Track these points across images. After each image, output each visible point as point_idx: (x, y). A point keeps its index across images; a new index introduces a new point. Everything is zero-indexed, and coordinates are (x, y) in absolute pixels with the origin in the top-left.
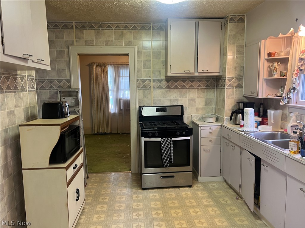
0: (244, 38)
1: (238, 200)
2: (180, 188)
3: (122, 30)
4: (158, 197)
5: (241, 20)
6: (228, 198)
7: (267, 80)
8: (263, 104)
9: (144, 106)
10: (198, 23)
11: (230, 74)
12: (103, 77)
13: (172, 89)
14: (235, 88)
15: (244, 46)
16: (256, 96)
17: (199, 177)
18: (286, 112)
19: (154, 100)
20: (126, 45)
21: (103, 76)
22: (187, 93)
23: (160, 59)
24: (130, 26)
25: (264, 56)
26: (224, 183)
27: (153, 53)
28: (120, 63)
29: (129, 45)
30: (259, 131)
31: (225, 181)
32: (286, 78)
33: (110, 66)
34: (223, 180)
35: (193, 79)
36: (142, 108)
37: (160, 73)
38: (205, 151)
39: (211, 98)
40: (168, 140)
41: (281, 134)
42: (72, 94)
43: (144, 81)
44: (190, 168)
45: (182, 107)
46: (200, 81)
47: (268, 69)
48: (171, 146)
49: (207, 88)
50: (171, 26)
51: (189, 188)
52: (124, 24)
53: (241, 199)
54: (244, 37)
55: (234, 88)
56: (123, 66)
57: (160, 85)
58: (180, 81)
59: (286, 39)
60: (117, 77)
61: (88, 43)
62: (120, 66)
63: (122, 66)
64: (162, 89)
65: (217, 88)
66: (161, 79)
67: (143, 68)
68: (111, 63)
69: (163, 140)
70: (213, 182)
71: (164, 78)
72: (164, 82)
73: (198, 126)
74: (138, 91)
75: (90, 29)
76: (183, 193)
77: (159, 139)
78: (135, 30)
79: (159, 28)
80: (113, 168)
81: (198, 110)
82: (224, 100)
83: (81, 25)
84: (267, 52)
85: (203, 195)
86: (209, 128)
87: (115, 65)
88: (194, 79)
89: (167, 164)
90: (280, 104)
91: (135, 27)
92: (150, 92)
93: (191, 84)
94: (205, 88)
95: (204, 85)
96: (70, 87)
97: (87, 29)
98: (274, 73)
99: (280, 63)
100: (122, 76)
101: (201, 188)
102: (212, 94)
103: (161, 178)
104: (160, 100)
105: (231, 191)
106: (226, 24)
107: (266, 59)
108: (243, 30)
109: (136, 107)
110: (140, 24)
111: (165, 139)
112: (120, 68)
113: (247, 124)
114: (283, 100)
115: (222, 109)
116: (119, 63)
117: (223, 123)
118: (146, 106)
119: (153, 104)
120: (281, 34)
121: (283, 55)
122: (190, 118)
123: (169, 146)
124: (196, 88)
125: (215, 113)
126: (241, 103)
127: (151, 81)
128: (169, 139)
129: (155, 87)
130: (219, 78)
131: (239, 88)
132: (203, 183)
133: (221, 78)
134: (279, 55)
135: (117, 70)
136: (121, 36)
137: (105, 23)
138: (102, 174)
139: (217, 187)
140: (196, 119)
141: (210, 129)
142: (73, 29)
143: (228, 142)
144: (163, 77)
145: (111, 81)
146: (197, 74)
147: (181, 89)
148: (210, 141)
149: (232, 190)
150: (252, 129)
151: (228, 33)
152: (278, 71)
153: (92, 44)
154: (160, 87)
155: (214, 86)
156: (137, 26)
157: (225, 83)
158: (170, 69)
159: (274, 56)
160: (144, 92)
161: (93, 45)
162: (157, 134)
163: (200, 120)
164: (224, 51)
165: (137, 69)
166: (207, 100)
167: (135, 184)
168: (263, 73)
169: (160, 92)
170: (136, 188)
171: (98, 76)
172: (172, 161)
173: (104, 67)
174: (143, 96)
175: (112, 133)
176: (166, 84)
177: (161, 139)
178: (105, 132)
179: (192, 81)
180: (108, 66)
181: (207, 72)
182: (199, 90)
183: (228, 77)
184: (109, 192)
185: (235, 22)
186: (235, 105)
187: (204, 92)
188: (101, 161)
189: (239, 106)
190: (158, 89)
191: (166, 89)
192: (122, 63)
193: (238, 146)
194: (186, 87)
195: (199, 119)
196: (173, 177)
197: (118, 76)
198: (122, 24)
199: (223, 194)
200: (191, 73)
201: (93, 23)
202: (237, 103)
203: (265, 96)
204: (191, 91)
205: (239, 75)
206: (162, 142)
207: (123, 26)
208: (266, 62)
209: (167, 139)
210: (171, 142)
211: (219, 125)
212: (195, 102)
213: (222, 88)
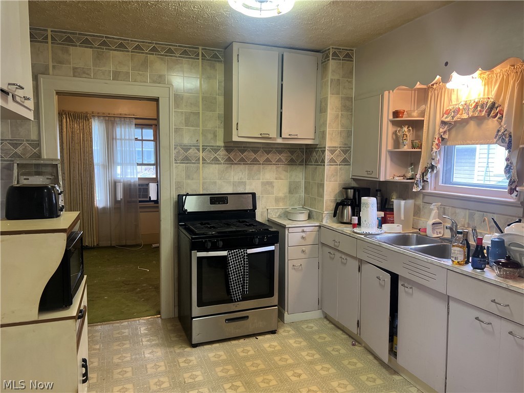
0: (353, 86)
1: (356, 347)
2: (257, 337)
3: (147, 53)
4: (224, 357)
5: (348, 57)
6: (340, 347)
7: (392, 154)
8: (380, 191)
9: (187, 195)
10: (283, 55)
11: (332, 141)
12: (84, 140)
13: (236, 164)
14: (340, 165)
15: (352, 98)
16: (377, 178)
17: (286, 315)
18: (419, 201)
19: (203, 183)
20: (154, 82)
21: (83, 137)
22: (260, 171)
23: (214, 111)
24: (163, 48)
25: (387, 116)
26: (325, 320)
27: (202, 99)
28: (117, 114)
29: (160, 83)
30: (385, 232)
31: (326, 317)
32: (420, 150)
33: (96, 118)
34: (322, 317)
35: (270, 148)
36: (184, 197)
37: (215, 136)
38: (294, 269)
39: (297, 180)
40: (239, 253)
41: (417, 236)
42: (44, 169)
43: (186, 149)
44: (275, 299)
45: (254, 195)
46: (280, 152)
47: (392, 137)
48: (244, 264)
49: (292, 165)
50: (238, 55)
51: (272, 335)
52: (150, 43)
53: (359, 345)
54: (353, 84)
55: (337, 165)
56: (123, 120)
57: (216, 157)
58: (249, 151)
59: (416, 92)
60: (110, 140)
61: (77, 72)
62: (117, 119)
63: (121, 121)
64: (218, 164)
65: (308, 165)
66: (217, 146)
67: (186, 126)
68: (98, 113)
69: (232, 253)
70: (306, 321)
71: (222, 144)
72: (222, 153)
73: (284, 227)
74: (176, 167)
75: (82, 46)
76: (266, 345)
77: (224, 253)
78: (171, 56)
79: (213, 57)
80: (123, 312)
81: (277, 200)
82: (322, 185)
83: (65, 36)
84: (392, 110)
85: (299, 345)
86: (300, 230)
87: (107, 118)
88: (272, 148)
89: (239, 295)
90: (413, 190)
91: (170, 51)
92: (198, 168)
93: (266, 156)
94: (289, 165)
95: (286, 159)
96: (38, 156)
97: (76, 46)
98: (403, 142)
99: (411, 128)
100: (121, 139)
101: (292, 332)
102: (299, 175)
103: (226, 322)
104: (215, 183)
105: (339, 332)
106: (325, 62)
107: (390, 121)
108: (351, 73)
109: (172, 196)
110: (179, 46)
111: (234, 252)
112: (117, 123)
113: (366, 223)
114: (416, 184)
115: (319, 198)
116: (114, 114)
117: (322, 221)
118: (191, 193)
119: (203, 190)
120: (419, 83)
121: (415, 116)
122: (265, 214)
123: (242, 264)
124: (274, 164)
125: (304, 205)
126: (350, 189)
127: (198, 150)
128: (242, 252)
129: (205, 160)
130: (312, 148)
131: (345, 165)
132: (292, 324)
133: (315, 148)
134: (409, 115)
135: (110, 127)
136: (145, 65)
137: (114, 38)
138: (103, 326)
139: (315, 328)
140: (274, 216)
141: (303, 231)
142: (47, 43)
143: (332, 251)
144: (220, 143)
145: (98, 148)
146: (280, 141)
147: (250, 164)
148: (303, 251)
149: (341, 332)
150: (374, 230)
151: (330, 76)
152: (408, 140)
153: (87, 76)
154: (216, 161)
155: (302, 161)
156: (175, 50)
157: (325, 156)
158: (237, 129)
159: (402, 117)
160: (187, 168)
161: (89, 77)
162: (221, 244)
163: (281, 217)
164: (321, 104)
165: (175, 126)
166: (290, 184)
167: (175, 339)
168: (387, 143)
169: (216, 168)
170: (180, 346)
171: (72, 137)
172: (246, 291)
173: (84, 121)
174: (183, 174)
175: (100, 245)
176: (225, 155)
177: (229, 252)
178: (87, 244)
179: (268, 152)
180: (92, 120)
181: (296, 137)
182: (278, 167)
183: (329, 147)
184: (128, 359)
185: (340, 60)
186: (341, 192)
187: (286, 171)
188: (93, 301)
189: (347, 193)
190: (211, 163)
191: (225, 164)
192: (120, 114)
193: (355, 258)
194: (259, 162)
195: (279, 215)
196: (247, 317)
197: (113, 139)
198: (147, 43)
199: (330, 339)
200: (271, 138)
201: (89, 35)
202: (343, 188)
203: (389, 178)
204: (266, 169)
205: (345, 144)
206: (230, 257)
207: (149, 47)
208: (390, 125)
209: (239, 251)
210: (244, 256)
211: (317, 225)
212: (273, 187)
213: (318, 165)
